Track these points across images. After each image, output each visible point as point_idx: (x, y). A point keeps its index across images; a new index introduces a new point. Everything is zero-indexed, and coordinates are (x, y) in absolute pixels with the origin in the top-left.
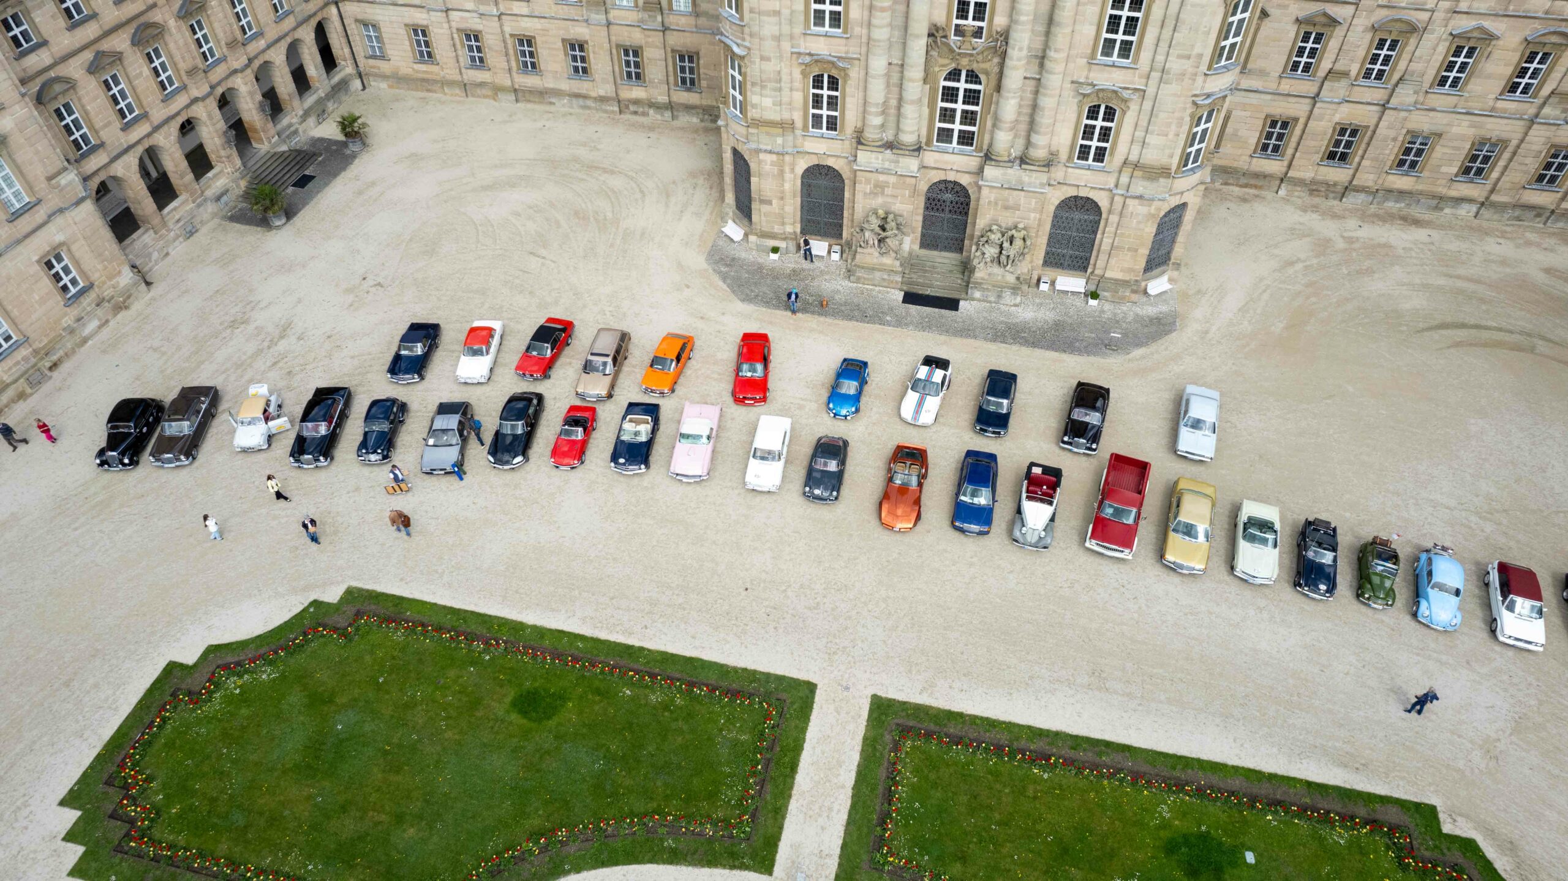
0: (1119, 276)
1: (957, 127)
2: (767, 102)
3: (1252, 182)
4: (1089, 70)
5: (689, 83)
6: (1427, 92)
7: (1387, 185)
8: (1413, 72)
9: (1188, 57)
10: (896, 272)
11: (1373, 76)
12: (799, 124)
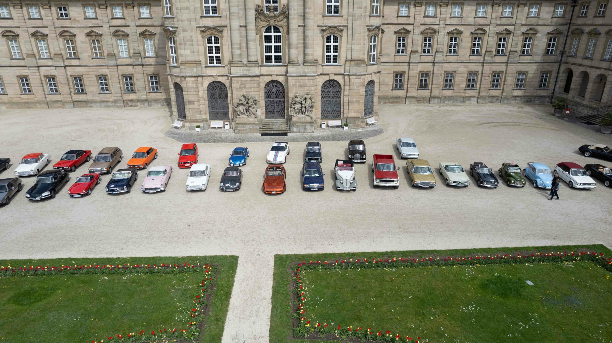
0: (354, 115)
1: (273, 54)
2: (188, 52)
3: (395, 100)
4: (324, 20)
5: (155, 90)
6: (446, 56)
7: (444, 95)
8: (440, 48)
9: (361, 8)
10: (256, 124)
11: (427, 52)
12: (203, 62)
